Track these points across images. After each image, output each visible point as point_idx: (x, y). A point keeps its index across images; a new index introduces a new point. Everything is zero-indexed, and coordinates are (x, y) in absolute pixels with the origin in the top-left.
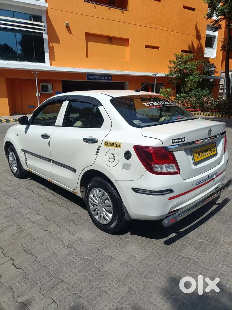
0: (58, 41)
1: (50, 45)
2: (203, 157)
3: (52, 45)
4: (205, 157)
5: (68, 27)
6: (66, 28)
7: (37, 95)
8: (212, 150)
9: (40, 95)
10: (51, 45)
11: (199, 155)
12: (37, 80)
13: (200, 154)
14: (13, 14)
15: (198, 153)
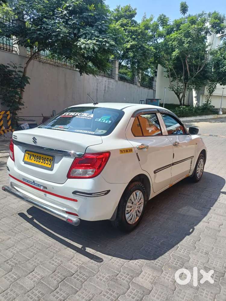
2: (33, 161)
4: (35, 162)
8: (47, 162)
11: (30, 157)
13: (32, 157)
15: (30, 155)
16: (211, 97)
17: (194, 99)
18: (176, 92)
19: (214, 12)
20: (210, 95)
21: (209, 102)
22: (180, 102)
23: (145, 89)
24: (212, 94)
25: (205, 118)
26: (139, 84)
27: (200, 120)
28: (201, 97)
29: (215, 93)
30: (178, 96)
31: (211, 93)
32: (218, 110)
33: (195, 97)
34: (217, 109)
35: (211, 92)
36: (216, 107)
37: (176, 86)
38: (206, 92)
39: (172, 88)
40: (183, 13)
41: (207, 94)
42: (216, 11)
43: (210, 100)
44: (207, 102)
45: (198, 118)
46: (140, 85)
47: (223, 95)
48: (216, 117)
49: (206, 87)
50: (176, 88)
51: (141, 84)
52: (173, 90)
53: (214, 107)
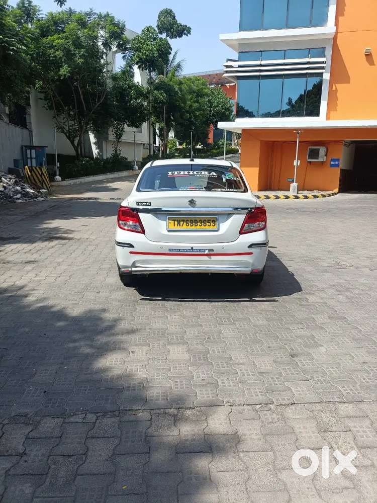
0: (346, 79)
1: (332, 88)
2: (184, 227)
3: (336, 86)
4: (189, 228)
5: (368, 56)
6: (365, 57)
7: (295, 164)
9: (299, 164)
10: (334, 88)
11: (179, 224)
12: (299, 142)
13: (182, 223)
14: (285, 54)
15: (178, 221)
16: (119, 144)
17: (94, 147)
18: (68, 135)
19: (106, 13)
20: (118, 142)
21: (118, 152)
22: (77, 151)
23: (17, 129)
24: (120, 140)
25: (118, 176)
26: (6, 119)
27: (112, 178)
28: (104, 143)
29: (124, 138)
30: (72, 142)
31: (119, 138)
32: (132, 164)
33: (95, 143)
34: (130, 162)
35: (119, 136)
36: (129, 160)
37: (66, 126)
38: (112, 136)
39: (61, 129)
40: (58, 3)
41: (113, 140)
42: (109, 13)
43: (118, 148)
44: (116, 151)
45: (110, 176)
46: (8, 122)
47: (136, 142)
48: (131, 174)
49: (111, 129)
50: (67, 129)
51: (10, 119)
52: (63, 132)
53: (126, 159)
